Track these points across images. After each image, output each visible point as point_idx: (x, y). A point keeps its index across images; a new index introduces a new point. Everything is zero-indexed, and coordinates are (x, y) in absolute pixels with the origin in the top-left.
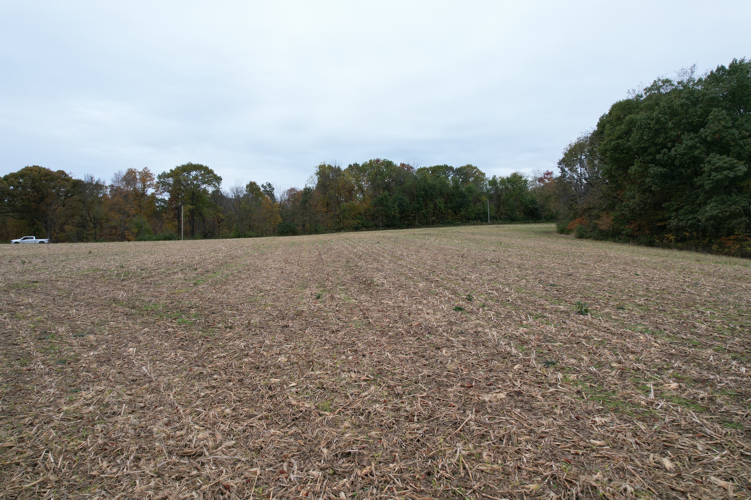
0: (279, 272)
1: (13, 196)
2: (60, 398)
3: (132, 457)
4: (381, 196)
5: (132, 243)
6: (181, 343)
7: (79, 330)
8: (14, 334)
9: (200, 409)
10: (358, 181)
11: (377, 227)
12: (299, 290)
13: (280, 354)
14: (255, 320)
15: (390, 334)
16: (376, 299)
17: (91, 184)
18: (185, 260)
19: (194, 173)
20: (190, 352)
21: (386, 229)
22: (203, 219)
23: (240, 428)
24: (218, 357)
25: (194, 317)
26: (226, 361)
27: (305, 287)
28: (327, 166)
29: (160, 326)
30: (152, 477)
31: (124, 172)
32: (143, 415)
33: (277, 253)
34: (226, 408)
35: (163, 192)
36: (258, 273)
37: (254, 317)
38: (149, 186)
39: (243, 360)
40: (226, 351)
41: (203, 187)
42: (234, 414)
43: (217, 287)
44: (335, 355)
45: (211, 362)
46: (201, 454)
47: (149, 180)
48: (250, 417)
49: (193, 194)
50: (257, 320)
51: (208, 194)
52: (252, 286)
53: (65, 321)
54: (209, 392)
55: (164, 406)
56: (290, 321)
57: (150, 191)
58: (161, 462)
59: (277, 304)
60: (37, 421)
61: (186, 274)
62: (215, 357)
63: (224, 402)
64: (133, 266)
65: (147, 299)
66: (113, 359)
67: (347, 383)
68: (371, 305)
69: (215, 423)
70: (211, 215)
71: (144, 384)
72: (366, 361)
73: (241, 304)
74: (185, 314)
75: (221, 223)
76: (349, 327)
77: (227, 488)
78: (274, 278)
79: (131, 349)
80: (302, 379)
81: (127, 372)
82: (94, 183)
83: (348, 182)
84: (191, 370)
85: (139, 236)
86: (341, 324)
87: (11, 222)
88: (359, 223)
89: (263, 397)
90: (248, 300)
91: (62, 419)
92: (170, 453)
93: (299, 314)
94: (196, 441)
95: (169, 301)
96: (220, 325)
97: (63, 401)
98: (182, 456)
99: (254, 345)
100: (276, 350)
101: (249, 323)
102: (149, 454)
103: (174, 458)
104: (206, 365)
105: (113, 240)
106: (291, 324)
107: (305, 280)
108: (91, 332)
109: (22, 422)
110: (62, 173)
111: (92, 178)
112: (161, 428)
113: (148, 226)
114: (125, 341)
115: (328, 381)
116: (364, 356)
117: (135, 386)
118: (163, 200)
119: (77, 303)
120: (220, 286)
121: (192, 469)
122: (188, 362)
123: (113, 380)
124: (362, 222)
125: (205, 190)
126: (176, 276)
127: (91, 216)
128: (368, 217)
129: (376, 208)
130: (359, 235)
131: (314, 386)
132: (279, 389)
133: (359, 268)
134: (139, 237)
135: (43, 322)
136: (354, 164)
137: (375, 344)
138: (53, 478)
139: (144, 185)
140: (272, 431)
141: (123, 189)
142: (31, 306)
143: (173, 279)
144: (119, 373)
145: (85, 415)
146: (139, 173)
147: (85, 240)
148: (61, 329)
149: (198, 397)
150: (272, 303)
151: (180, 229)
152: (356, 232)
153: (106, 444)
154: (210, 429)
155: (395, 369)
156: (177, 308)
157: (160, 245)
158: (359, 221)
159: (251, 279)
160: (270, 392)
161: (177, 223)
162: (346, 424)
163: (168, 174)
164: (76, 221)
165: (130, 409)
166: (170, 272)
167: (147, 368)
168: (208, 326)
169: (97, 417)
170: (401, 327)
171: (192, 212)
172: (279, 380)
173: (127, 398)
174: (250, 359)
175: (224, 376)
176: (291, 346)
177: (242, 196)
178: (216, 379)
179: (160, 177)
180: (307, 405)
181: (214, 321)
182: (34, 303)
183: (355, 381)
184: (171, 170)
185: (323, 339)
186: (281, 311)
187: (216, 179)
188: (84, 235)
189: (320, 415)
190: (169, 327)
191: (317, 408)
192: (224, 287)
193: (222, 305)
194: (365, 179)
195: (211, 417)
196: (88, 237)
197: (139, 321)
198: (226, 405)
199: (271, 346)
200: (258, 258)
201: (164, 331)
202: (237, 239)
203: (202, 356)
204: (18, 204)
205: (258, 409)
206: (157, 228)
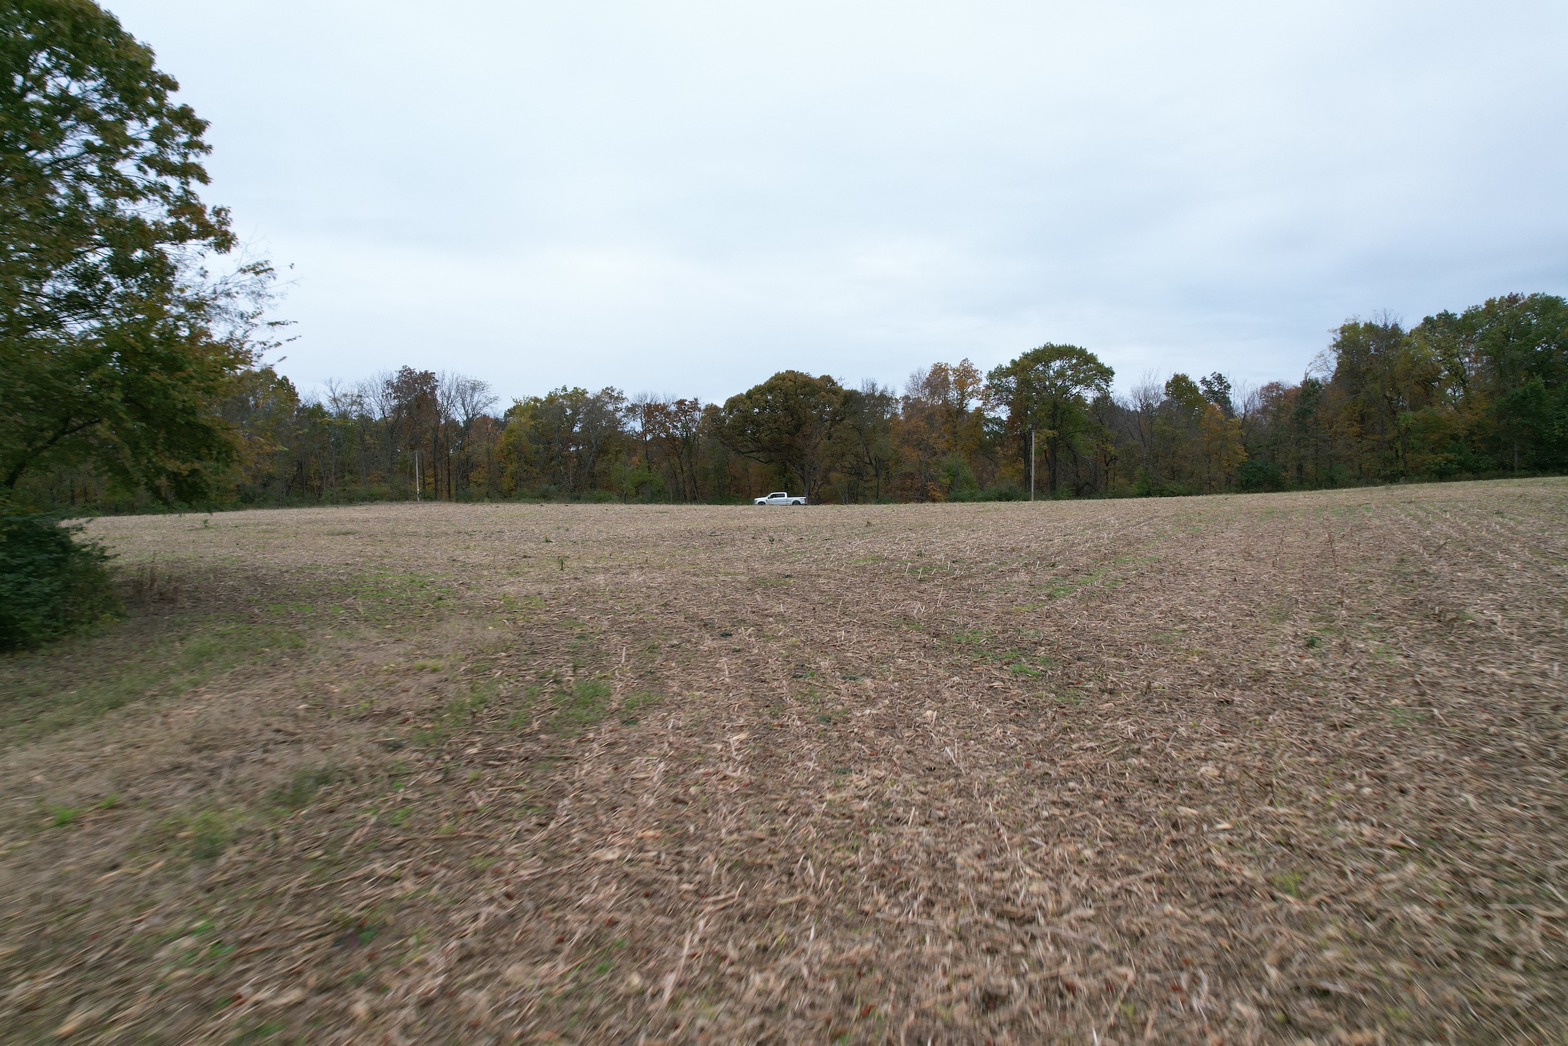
0: (1228, 578)
1: (758, 425)
2: (823, 778)
3: (921, 898)
4: (1519, 391)
5: (938, 507)
6: (1016, 711)
7: (850, 668)
8: (762, 665)
9: (1038, 841)
10: (1448, 354)
11: (1505, 471)
12: (1268, 624)
13: (1205, 760)
14: (1163, 681)
15: (1487, 750)
16: (1462, 660)
17: (871, 396)
18: (1033, 545)
19: (1056, 364)
20: (1030, 732)
21: (1534, 475)
22: (1075, 458)
23: (1107, 889)
24: (1080, 748)
25: (1043, 663)
26: (1094, 758)
27: (1285, 618)
28: (1362, 325)
29: (980, 674)
30: (950, 937)
31: (927, 370)
32: (941, 833)
33: (1228, 534)
34: (1086, 847)
35: (998, 405)
36: (1180, 579)
37: (1160, 674)
38: (971, 395)
39: (1129, 761)
40: (1097, 738)
41: (1074, 391)
42: (1099, 861)
43: (1093, 604)
44: (1329, 779)
45: (1067, 756)
46: (1032, 920)
47: (971, 384)
48: (1129, 872)
49: (1055, 406)
50: (1167, 682)
51: (1086, 405)
52: (1164, 607)
53: (829, 650)
54: (1057, 812)
55: (977, 823)
56: (1238, 692)
57: (973, 404)
58: (966, 917)
59: (1215, 650)
60: (792, 808)
61: (1034, 574)
62: (1075, 746)
63: (1083, 836)
64: (938, 553)
65: (960, 621)
66: (900, 727)
67: (1351, 846)
68: (1445, 673)
69: (1062, 871)
70: (1091, 448)
71: (947, 779)
72: (1404, 803)
73: (1137, 645)
74: (1025, 657)
75: (1111, 465)
76: (1375, 720)
77: (1071, 988)
78: (1214, 591)
79: (929, 713)
80: (1245, 817)
81: (920, 753)
82: (877, 394)
83: (1419, 360)
84: (1028, 766)
85: (954, 492)
86: (1357, 711)
87: (756, 468)
88: (1451, 461)
89: (1158, 839)
90: (1152, 637)
91: (825, 814)
92: (981, 906)
93: (1260, 678)
94: (1025, 896)
95: (999, 628)
96: (1091, 685)
97: (825, 784)
98: (1000, 916)
99: (1154, 735)
100: (1198, 749)
101: (1149, 687)
102: (948, 901)
103: (987, 916)
104: (1057, 760)
105: (907, 500)
106: (1237, 699)
107: (1285, 601)
108: (868, 674)
109: (774, 805)
110: (827, 379)
111: (874, 386)
112: (970, 861)
113: (968, 472)
114: (920, 696)
115: (1302, 833)
116: (1403, 792)
117: (931, 779)
118: (997, 421)
119: (847, 619)
120: (1098, 603)
121: (1015, 941)
122: (1024, 750)
123: (898, 762)
124: (1458, 457)
125: (1078, 398)
126: (1015, 579)
127: (871, 455)
128: (1477, 445)
129: (1504, 421)
130: (1445, 492)
131: (1270, 836)
132: (1192, 830)
133: (1432, 578)
134: (952, 493)
135: (798, 647)
136: (1440, 316)
137: (1438, 769)
138: (812, 898)
139: (963, 394)
140: (1168, 908)
141: (926, 403)
142: (782, 618)
143: (1009, 584)
144: (909, 752)
145: (856, 814)
146: (954, 370)
147: (860, 498)
148: (825, 664)
149: (1037, 818)
150: (1202, 649)
151: (1028, 478)
152: (1438, 484)
153: (884, 866)
154: (1051, 879)
155: (1482, 837)
156: (1012, 643)
157: (989, 511)
158: (1451, 456)
159: (1164, 592)
160: (1174, 833)
161: (1022, 467)
162: (1332, 931)
163: (1008, 369)
164: (847, 464)
165: (922, 817)
166: (1003, 568)
167: (952, 750)
168: (1067, 685)
169: (873, 821)
170: (1523, 738)
171: (1053, 443)
172: (1194, 812)
173: (918, 797)
174: (1143, 760)
175: (1088, 785)
176: (1232, 745)
177: (1156, 405)
178: (1071, 790)
179: (991, 376)
180: (1247, 873)
181: (1080, 675)
182: (787, 614)
183: (1370, 845)
184: (1013, 362)
185: (1307, 739)
186: (1220, 667)
187: (1102, 373)
188: (860, 490)
189: (1274, 898)
190: (996, 679)
191: (1270, 882)
192: (1106, 607)
193: (1098, 642)
194: (1472, 348)
195: (1056, 858)
196: (867, 492)
197: (944, 661)
198: (1086, 843)
199: (1189, 741)
200: (1184, 545)
201: (987, 685)
202: (1144, 499)
203: (1051, 741)
204: (765, 437)
205: (1145, 861)
206: (985, 475)
